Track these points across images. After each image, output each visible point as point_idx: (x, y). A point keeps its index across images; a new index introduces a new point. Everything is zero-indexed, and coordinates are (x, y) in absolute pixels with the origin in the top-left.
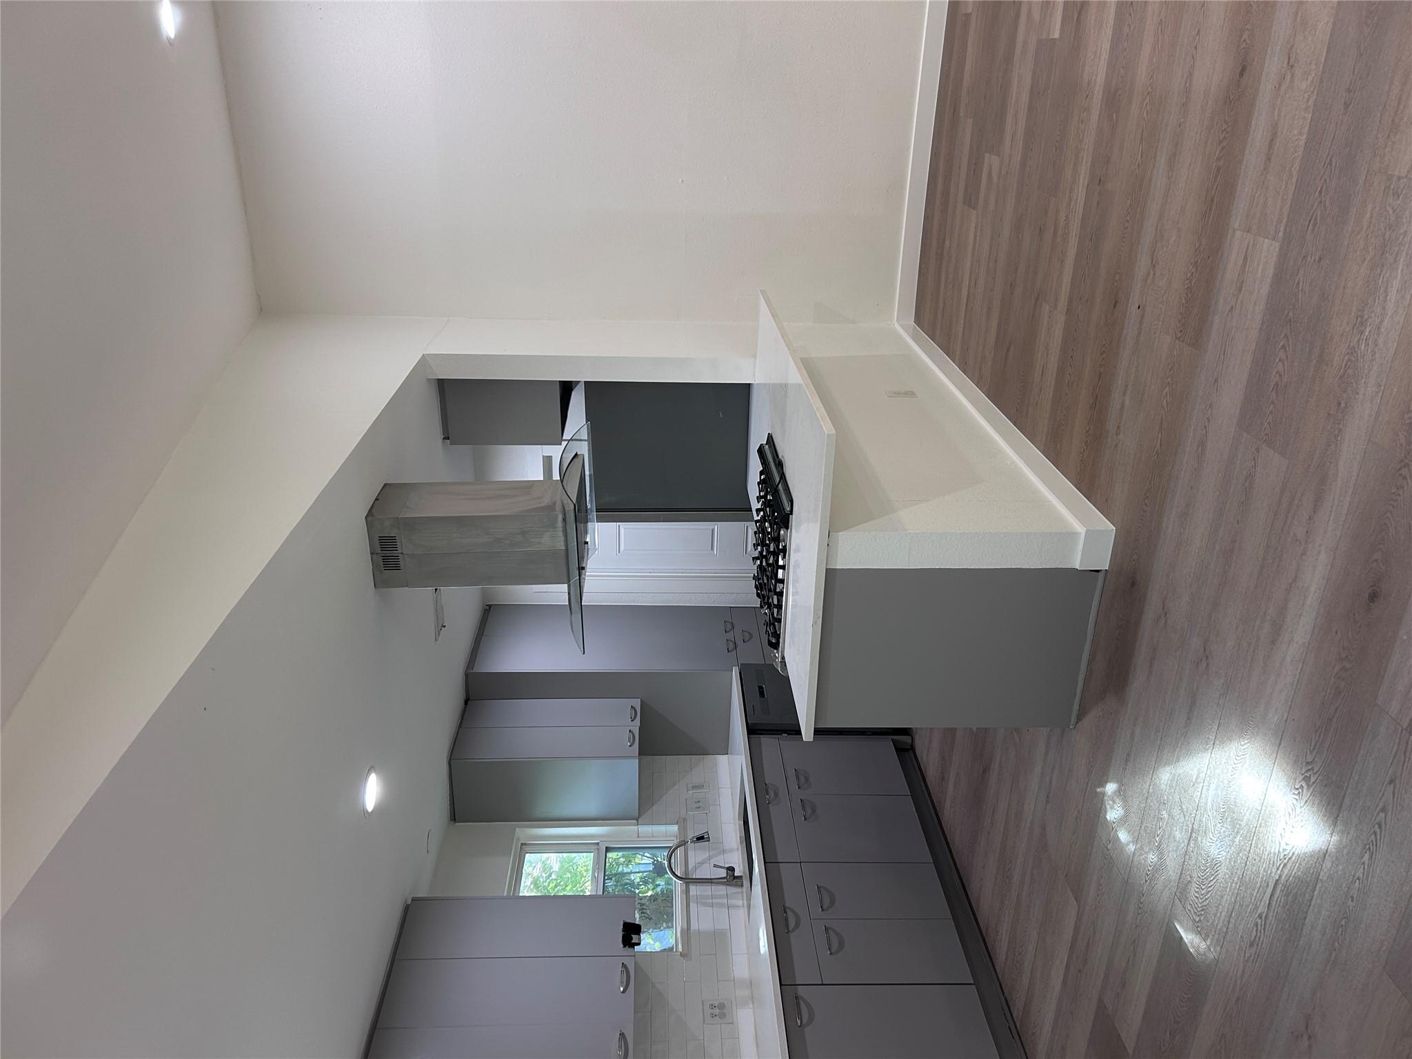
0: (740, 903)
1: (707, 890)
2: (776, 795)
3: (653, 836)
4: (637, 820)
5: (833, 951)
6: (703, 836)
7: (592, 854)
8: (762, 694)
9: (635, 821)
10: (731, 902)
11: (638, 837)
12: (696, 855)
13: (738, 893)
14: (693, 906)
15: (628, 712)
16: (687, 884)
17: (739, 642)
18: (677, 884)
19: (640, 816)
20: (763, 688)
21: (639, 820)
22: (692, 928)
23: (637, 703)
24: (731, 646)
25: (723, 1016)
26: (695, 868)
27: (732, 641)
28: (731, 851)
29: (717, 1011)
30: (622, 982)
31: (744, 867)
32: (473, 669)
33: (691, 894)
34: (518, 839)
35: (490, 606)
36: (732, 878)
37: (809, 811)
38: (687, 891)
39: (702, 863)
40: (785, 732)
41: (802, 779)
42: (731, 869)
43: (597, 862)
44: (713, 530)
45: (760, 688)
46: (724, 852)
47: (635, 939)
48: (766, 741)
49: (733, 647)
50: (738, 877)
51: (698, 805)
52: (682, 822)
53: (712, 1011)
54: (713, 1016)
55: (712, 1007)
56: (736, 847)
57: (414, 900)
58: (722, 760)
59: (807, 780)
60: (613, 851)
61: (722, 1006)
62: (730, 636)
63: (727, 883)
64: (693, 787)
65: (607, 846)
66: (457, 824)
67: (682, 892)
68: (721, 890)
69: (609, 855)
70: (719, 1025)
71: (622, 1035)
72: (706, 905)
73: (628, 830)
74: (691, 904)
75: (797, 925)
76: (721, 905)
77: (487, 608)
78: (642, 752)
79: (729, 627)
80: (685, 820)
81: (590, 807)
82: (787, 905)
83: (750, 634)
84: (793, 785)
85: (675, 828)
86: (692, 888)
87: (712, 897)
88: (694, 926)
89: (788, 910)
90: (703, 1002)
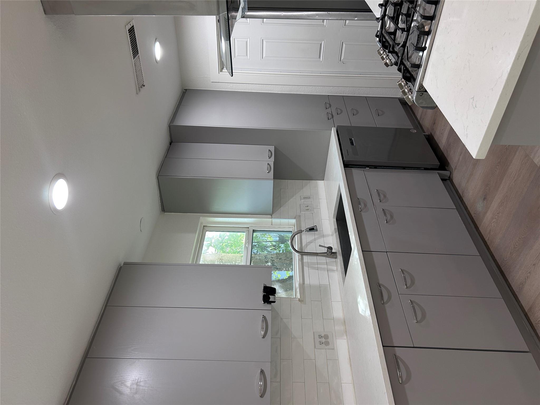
0: (335, 268)
1: (314, 259)
2: (365, 205)
3: (280, 225)
4: (272, 215)
5: (418, 320)
6: (313, 228)
7: (245, 233)
8: (352, 143)
9: (270, 216)
10: (330, 267)
11: (272, 225)
12: (307, 237)
13: (334, 261)
14: (306, 269)
15: (267, 153)
16: (302, 255)
17: (334, 114)
18: (295, 254)
19: (273, 213)
20: (352, 140)
21: (273, 216)
22: (305, 283)
23: (272, 148)
24: (330, 116)
25: (327, 343)
26: (307, 245)
27: (330, 114)
28: (328, 236)
29: (323, 340)
30: (262, 328)
31: (338, 247)
32: (173, 123)
33: (304, 261)
34: (202, 223)
35: (186, 90)
36: (330, 253)
37: (389, 217)
38: (302, 259)
39: (310, 242)
40: (368, 166)
41: (382, 196)
42: (330, 248)
43: (247, 238)
44: (321, 45)
45: (351, 140)
46: (323, 236)
47: (272, 298)
48: (356, 172)
49: (331, 117)
50: (334, 253)
51: (307, 208)
52: (297, 217)
53: (320, 340)
54: (321, 343)
55: (320, 337)
56: (331, 234)
57: (125, 264)
58: (321, 183)
59: (385, 196)
60: (257, 232)
61: (326, 337)
62: (329, 111)
63: (327, 256)
64: (304, 198)
65: (253, 229)
66: (165, 213)
67: (299, 260)
68: (323, 259)
69: (255, 234)
70: (325, 350)
71: (262, 372)
72: (314, 268)
73: (266, 221)
74: (304, 267)
75: (390, 298)
76: (324, 269)
77: (185, 91)
78: (275, 178)
79: (328, 106)
80: (300, 216)
81: (243, 206)
82: (381, 283)
83: (341, 110)
84: (377, 201)
85: (294, 221)
86: (306, 258)
87: (318, 264)
88: (307, 282)
89: (381, 286)
90: (314, 333)
